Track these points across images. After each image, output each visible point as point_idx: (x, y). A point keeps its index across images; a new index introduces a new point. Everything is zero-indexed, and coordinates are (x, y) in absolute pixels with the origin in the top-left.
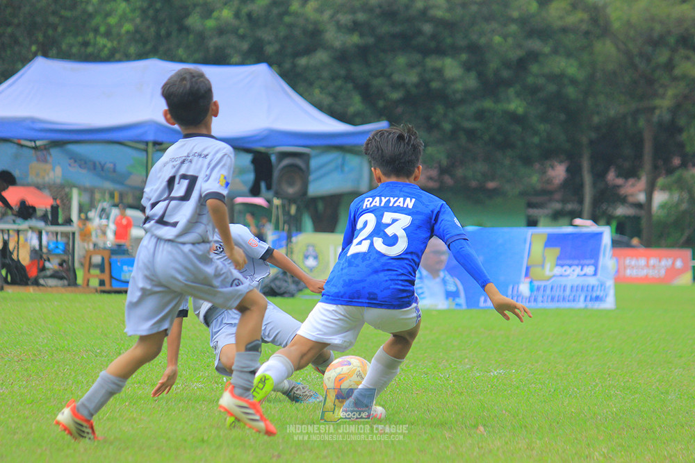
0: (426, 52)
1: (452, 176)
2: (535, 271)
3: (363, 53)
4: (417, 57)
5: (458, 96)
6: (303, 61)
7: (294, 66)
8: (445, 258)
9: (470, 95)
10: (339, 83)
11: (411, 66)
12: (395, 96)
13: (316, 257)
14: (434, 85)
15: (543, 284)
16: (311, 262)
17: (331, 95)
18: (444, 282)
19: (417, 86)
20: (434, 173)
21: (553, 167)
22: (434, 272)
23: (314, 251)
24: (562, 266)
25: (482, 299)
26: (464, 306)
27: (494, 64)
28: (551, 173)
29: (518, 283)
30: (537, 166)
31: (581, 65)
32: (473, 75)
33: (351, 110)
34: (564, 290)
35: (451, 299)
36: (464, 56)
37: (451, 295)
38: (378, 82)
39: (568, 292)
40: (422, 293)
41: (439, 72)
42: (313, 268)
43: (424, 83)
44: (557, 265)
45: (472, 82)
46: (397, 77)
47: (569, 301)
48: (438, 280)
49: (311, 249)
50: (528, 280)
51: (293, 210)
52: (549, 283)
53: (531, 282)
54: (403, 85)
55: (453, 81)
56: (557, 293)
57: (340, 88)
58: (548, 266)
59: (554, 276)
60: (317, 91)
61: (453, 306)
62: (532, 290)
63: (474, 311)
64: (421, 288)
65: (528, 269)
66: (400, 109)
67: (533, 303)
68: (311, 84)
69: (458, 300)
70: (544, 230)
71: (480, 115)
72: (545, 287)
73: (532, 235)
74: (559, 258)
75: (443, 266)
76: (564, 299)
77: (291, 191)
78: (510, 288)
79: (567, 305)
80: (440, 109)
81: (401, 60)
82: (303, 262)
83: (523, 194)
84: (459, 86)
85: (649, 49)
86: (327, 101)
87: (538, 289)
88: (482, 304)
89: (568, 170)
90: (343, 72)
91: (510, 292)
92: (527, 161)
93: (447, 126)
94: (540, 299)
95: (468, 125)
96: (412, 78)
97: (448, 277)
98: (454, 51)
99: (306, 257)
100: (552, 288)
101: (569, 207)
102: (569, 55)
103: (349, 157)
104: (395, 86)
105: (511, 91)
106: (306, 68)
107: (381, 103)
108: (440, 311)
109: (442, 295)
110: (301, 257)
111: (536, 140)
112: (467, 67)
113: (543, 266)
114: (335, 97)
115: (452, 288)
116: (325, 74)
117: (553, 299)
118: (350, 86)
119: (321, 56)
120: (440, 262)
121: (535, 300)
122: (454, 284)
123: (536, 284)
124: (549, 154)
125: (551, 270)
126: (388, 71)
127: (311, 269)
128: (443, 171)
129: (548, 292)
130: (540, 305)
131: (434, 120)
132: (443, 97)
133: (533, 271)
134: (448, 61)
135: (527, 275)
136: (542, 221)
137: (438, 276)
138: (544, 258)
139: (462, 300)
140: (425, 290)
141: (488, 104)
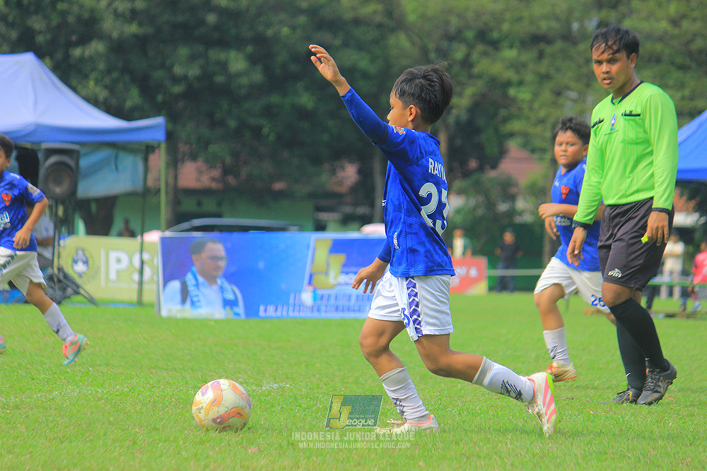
0: (209, 43)
1: (236, 175)
2: (319, 279)
3: (141, 43)
4: (200, 48)
5: (243, 92)
6: (77, 52)
7: (67, 56)
8: (223, 264)
9: (256, 91)
10: (115, 75)
11: (192, 58)
12: (177, 89)
13: (86, 262)
14: (219, 79)
15: (326, 292)
16: (80, 267)
17: (106, 87)
18: (222, 289)
19: (199, 79)
20: (217, 173)
21: (343, 168)
22: (211, 279)
23: (84, 254)
24: (347, 273)
25: (262, 308)
26: (243, 316)
27: (282, 57)
28: (341, 174)
29: (300, 291)
30: (326, 166)
31: (373, 59)
32: (259, 68)
33: (128, 104)
34: (349, 300)
35: (228, 308)
36: (249, 49)
37: (228, 304)
38: (159, 74)
39: (353, 301)
40: (199, 301)
41: (224, 65)
42: (84, 273)
43: (206, 76)
44: (343, 272)
45: (258, 76)
46: (178, 70)
47: (354, 311)
48: (215, 287)
49: (80, 253)
50: (311, 289)
51: (61, 211)
52: (333, 292)
53: (314, 291)
54: (185, 78)
55: (239, 75)
56: (342, 302)
57: (116, 81)
58: (332, 273)
59: (340, 284)
60: (92, 83)
61: (231, 315)
62: (315, 299)
63: (253, 321)
64: (197, 296)
65: (311, 276)
66: (181, 104)
67: (316, 313)
68: (86, 77)
69: (236, 310)
70: (331, 235)
71: (268, 112)
72: (329, 296)
73: (317, 240)
74: (345, 265)
75: (220, 273)
76: (349, 309)
77: (58, 190)
78: (292, 297)
79: (352, 315)
80: (225, 105)
81: (183, 51)
82: (72, 267)
83: (312, 196)
84: (244, 81)
85: (445, 44)
86: (102, 94)
87: (322, 298)
88: (261, 313)
89: (360, 172)
90: (120, 64)
91: (291, 300)
92: (316, 160)
93: (232, 124)
94: (323, 308)
95: (253, 121)
96: (194, 71)
97: (226, 285)
98: (239, 43)
99: (75, 262)
100: (336, 298)
101: (361, 210)
102: (360, 47)
103: (122, 155)
104: (176, 80)
105: (300, 86)
106: (82, 59)
107: (160, 98)
108: (217, 321)
109: (219, 304)
110: (70, 261)
111: (325, 137)
112: (253, 60)
113: (326, 273)
114: (111, 89)
115: (230, 296)
116: (102, 66)
117: (337, 309)
118: (127, 78)
119: (97, 47)
120: (218, 268)
121: (319, 310)
122: (232, 292)
123: (319, 292)
124: (339, 154)
125: (336, 278)
126: (168, 62)
127: (80, 275)
128: (226, 171)
129: (332, 301)
130: (323, 315)
131: (218, 116)
132: (226, 91)
133: (317, 279)
134: (233, 54)
135: (310, 283)
136: (331, 226)
137: (216, 282)
138: (328, 265)
139: (240, 309)
140: (201, 298)
141: (275, 99)
